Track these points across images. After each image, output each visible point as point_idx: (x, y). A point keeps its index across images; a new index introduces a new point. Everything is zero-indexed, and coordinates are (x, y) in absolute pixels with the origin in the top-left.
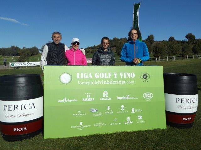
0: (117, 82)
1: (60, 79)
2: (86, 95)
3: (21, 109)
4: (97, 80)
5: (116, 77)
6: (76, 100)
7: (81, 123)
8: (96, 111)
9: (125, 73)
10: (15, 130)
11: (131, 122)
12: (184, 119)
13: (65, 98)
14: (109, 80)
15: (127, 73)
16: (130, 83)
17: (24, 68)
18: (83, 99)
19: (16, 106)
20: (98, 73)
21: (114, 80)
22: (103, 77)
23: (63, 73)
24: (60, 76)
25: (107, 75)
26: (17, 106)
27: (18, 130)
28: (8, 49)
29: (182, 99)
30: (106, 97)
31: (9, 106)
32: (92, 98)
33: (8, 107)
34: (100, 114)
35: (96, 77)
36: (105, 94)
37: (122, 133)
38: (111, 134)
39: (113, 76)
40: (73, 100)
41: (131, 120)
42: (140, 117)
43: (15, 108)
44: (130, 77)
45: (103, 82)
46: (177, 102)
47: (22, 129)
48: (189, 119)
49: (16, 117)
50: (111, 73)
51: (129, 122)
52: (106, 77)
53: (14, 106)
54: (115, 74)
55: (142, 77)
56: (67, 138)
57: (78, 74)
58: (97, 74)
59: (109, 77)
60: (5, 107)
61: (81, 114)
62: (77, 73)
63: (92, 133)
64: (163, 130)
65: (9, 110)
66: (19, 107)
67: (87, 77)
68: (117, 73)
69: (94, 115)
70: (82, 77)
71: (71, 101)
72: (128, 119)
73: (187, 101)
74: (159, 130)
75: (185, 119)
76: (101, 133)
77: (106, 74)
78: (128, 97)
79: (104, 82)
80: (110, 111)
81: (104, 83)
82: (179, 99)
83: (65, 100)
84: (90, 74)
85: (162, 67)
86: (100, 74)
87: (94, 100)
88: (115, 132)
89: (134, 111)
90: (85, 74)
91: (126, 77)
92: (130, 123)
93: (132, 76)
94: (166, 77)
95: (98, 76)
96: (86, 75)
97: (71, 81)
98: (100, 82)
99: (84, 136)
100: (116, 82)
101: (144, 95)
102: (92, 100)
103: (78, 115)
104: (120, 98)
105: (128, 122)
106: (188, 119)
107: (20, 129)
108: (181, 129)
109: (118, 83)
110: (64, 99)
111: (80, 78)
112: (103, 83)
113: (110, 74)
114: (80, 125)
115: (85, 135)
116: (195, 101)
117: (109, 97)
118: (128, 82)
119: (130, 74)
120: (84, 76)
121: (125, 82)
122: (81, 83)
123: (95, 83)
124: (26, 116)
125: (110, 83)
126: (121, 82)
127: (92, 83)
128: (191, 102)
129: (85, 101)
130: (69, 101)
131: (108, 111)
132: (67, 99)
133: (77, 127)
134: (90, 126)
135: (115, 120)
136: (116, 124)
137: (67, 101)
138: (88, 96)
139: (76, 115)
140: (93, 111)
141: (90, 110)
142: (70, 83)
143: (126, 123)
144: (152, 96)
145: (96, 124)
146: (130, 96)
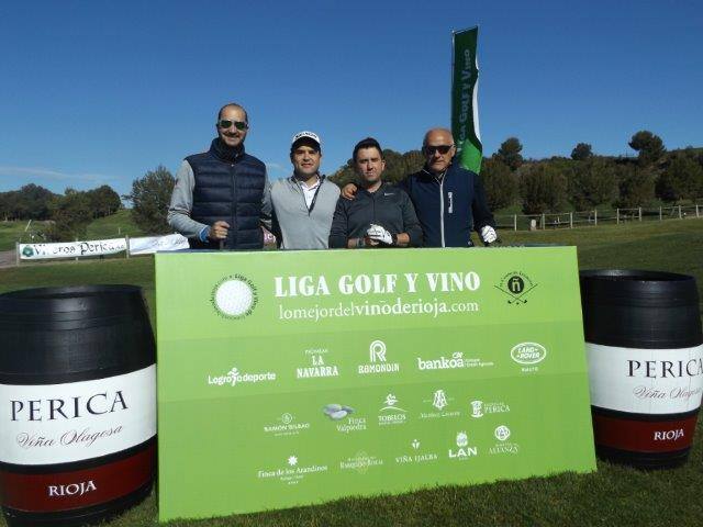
0: (417, 308)
1: (213, 300)
3: (77, 415)
4: (346, 300)
5: (412, 289)
6: (272, 377)
7: (293, 460)
8: (345, 413)
9: (444, 276)
10: (53, 490)
11: (470, 449)
12: (657, 436)
13: (235, 369)
14: (389, 299)
15: (454, 275)
16: (462, 308)
17: (70, 263)
18: (299, 372)
19: (57, 405)
20: (350, 278)
21: (409, 298)
22: (368, 288)
23: (225, 279)
25: (383, 283)
26: (62, 403)
27: (65, 491)
28: (10, 194)
29: (648, 364)
30: (378, 362)
31: (32, 403)
32: (329, 369)
33: (27, 407)
34: (358, 425)
35: (343, 291)
36: (378, 350)
37: (442, 490)
38: (402, 498)
39: (401, 284)
40: (264, 377)
41: (471, 445)
42: (503, 432)
43: (55, 409)
44: (464, 285)
45: (370, 309)
46: (631, 374)
47: (81, 488)
48: (677, 434)
49: (57, 445)
50: (395, 276)
51: (465, 449)
53: (52, 402)
54: (409, 276)
55: (506, 287)
56: (244, 516)
57: (279, 281)
58: (347, 281)
59: (390, 290)
60: (18, 406)
61: (291, 427)
62: (277, 279)
63: (334, 495)
64: (586, 476)
65: (32, 419)
66: (69, 409)
67: (311, 293)
68: (416, 275)
69: (341, 428)
70: (293, 293)
71: (255, 378)
72: (462, 438)
73: (666, 369)
74: (571, 476)
75: (662, 436)
76: (366, 494)
77: (377, 278)
78: (457, 362)
79: (373, 307)
80: (397, 412)
81: (373, 313)
82: (639, 365)
83: (234, 377)
84: (322, 280)
85: (574, 249)
86: (359, 278)
88: (416, 487)
89: (482, 411)
90: (303, 282)
91: (449, 286)
92: (467, 453)
93: (469, 285)
94: (591, 286)
95: (350, 287)
96: (308, 283)
97: (253, 307)
98: (357, 307)
99: (304, 508)
100: (414, 306)
101: (516, 353)
102: (329, 373)
104: (429, 365)
105: (461, 452)
106: (671, 435)
107: (72, 489)
108: (650, 469)
109: (421, 311)
110: (229, 373)
111: (285, 295)
112: (367, 313)
113: (393, 278)
114: (290, 467)
115: (308, 503)
116: (694, 368)
117: (390, 360)
118: (456, 307)
119: (464, 276)
120: (300, 286)
121: (444, 307)
122: (288, 314)
123: (341, 312)
124: (93, 438)
125: (394, 312)
126: (431, 306)
127: (330, 312)
128: (680, 375)
129: (306, 378)
130: (247, 378)
131: (390, 412)
132: (242, 374)
133: (280, 473)
134: (326, 468)
135: (416, 445)
136: (418, 459)
137: (240, 379)
138: (317, 360)
139: (275, 428)
140: (335, 415)
141: (325, 410)
142: (249, 313)
143: (453, 453)
144: (542, 353)
145: (346, 462)
146: (464, 358)
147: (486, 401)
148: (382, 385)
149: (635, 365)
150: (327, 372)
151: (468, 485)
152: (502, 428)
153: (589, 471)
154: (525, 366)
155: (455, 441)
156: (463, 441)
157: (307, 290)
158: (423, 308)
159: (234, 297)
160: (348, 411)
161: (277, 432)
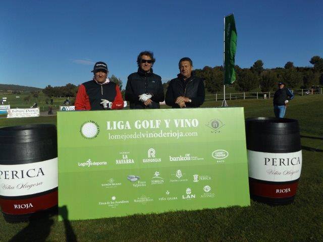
0: (170, 135)
1: (81, 131)
2: (122, 155)
3: (23, 177)
4: (138, 131)
5: (167, 126)
6: (105, 163)
7: (114, 198)
8: (137, 179)
9: (182, 120)
10: (16, 206)
11: (192, 195)
12: (277, 191)
13: (90, 160)
14: (158, 131)
15: (186, 120)
16: (190, 134)
18: (117, 161)
19: (15, 173)
20: (140, 121)
21: (167, 130)
22: (147, 127)
23: (86, 122)
24: (82, 126)
25: (155, 124)
26: (17, 172)
27: (20, 207)
29: (273, 159)
30: (152, 158)
31: (5, 172)
34: (142, 184)
35: (137, 128)
36: (151, 152)
37: (178, 213)
38: (160, 215)
39: (163, 125)
40: (102, 164)
41: (192, 193)
42: (207, 188)
43: (14, 174)
44: (191, 125)
45: (148, 135)
46: (266, 164)
47: (27, 206)
48: (286, 191)
49: (15, 189)
51: (190, 195)
52: (152, 127)
53: (13, 172)
54: (166, 121)
55: (210, 126)
56: (93, 220)
57: (109, 123)
58: (138, 123)
59: (158, 127)
60: (1, 173)
61: (113, 184)
62: (107, 122)
63: (131, 213)
64: (245, 208)
65: (6, 178)
66: (19, 175)
67: (123, 128)
69: (135, 185)
70: (115, 128)
71: (97, 164)
72: (188, 190)
73: (281, 162)
74: (237, 207)
75: (280, 191)
76: (145, 213)
77: (152, 121)
78: (188, 157)
79: (150, 134)
80: (159, 179)
81: (150, 137)
82: (269, 160)
83: (89, 163)
84: (128, 123)
85: (243, 108)
86: (143, 122)
87: (133, 162)
88: (167, 211)
89: (198, 179)
90: (119, 123)
91: (184, 125)
92: (191, 197)
93: (193, 125)
95: (140, 126)
96: (121, 124)
97: (97, 134)
98: (143, 134)
99: (118, 218)
100: (168, 133)
101: (214, 154)
102: (130, 162)
103: (110, 186)
104: (175, 159)
105: (188, 197)
106: (284, 191)
107: (23, 206)
108: (274, 206)
110: (87, 162)
111: (112, 129)
112: (147, 137)
113: (159, 121)
114: (113, 201)
115: (120, 216)
116: (295, 162)
117: (157, 157)
118: (187, 134)
119: (191, 121)
120: (117, 125)
121: (182, 134)
122: (113, 137)
123: (135, 136)
124: (30, 186)
125: (159, 136)
126: (176, 134)
127: (131, 136)
128: (288, 165)
129: (120, 164)
130: (95, 164)
131: (156, 179)
132: (92, 162)
133: (108, 203)
134: (128, 202)
135: (168, 193)
136: (169, 199)
137: (91, 164)
138: (125, 156)
140: (132, 180)
141: (128, 178)
142: (96, 136)
143: (185, 197)
144: (226, 154)
145: (137, 199)
146: (190, 156)
147: (200, 175)
148: (153, 168)
149: (267, 160)
150: (129, 161)
151: (191, 210)
152: (207, 186)
153: (247, 206)
154: (219, 160)
155: (186, 192)
156: (189, 192)
157: (121, 126)
158: (172, 135)
159: (89, 130)
160: (138, 178)
161: (107, 186)
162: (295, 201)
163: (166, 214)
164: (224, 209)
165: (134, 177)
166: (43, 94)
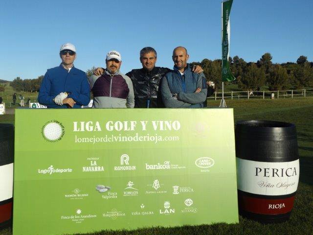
0: (146, 139)
2: (90, 161)
4: (110, 134)
5: (144, 129)
6: (70, 170)
7: (79, 212)
9: (161, 122)
11: (171, 210)
12: (270, 206)
14: (132, 134)
15: (166, 122)
16: (170, 139)
18: (84, 168)
20: (112, 122)
21: (143, 134)
22: (121, 128)
23: (49, 122)
24: (44, 127)
25: (129, 126)
29: (265, 169)
30: (125, 165)
32: (99, 168)
34: (114, 195)
35: (108, 128)
36: (125, 158)
37: (153, 229)
39: (139, 126)
40: (66, 171)
41: (171, 208)
42: (189, 202)
44: (172, 128)
46: (257, 175)
48: (280, 206)
50: (135, 122)
52: (126, 129)
54: (143, 123)
57: (75, 124)
58: (110, 124)
59: (132, 129)
61: (78, 195)
63: (99, 229)
64: (232, 225)
67: (92, 130)
68: (147, 122)
69: (104, 197)
71: (61, 171)
72: (167, 204)
73: (274, 173)
74: (223, 225)
75: (272, 207)
77: (126, 123)
78: (167, 166)
79: (123, 137)
80: (133, 190)
81: (123, 140)
82: (261, 170)
83: (51, 170)
84: (98, 124)
85: (231, 110)
86: (116, 123)
87: (103, 169)
88: (141, 227)
89: (178, 191)
90: (88, 124)
91: (164, 128)
92: (169, 212)
93: (175, 129)
95: (112, 127)
96: (90, 125)
97: (62, 136)
98: (115, 137)
100: (145, 137)
101: (198, 162)
103: (74, 197)
104: (152, 167)
105: (166, 211)
106: (277, 206)
108: (266, 223)
109: (148, 140)
110: (49, 168)
111: (79, 130)
112: (120, 140)
114: (78, 215)
115: (85, 232)
116: (290, 172)
117: (131, 164)
118: (167, 139)
119: (172, 123)
120: (86, 126)
121: (161, 138)
122: (80, 140)
123: (107, 139)
125: (134, 140)
126: (154, 137)
127: (101, 140)
128: (282, 176)
129: (87, 172)
130: (58, 171)
131: (129, 190)
132: (55, 169)
133: (72, 217)
134: (95, 216)
135: (143, 207)
136: (144, 213)
137: (54, 171)
138: (93, 163)
139: (71, 196)
140: (101, 190)
141: (96, 188)
142: (60, 139)
143: (162, 212)
144: (212, 163)
145: (106, 213)
146: (170, 164)
147: (181, 186)
148: (126, 177)
149: (259, 170)
151: (169, 227)
152: (188, 200)
153: (235, 223)
154: (203, 169)
155: (164, 206)
156: (167, 206)
157: (89, 128)
158: (149, 139)
159: (52, 131)
160: (108, 189)
161: (71, 197)
162: (291, 218)
163: (139, 231)
164: (208, 226)
165: (104, 187)
166: (11, 87)
